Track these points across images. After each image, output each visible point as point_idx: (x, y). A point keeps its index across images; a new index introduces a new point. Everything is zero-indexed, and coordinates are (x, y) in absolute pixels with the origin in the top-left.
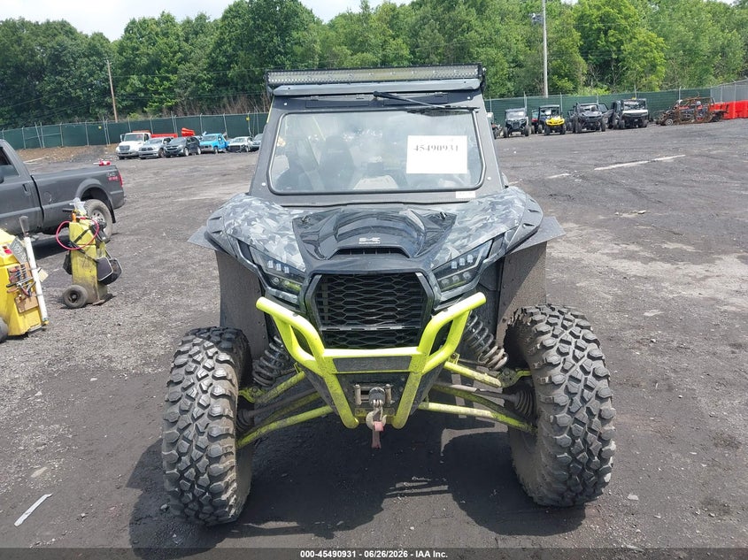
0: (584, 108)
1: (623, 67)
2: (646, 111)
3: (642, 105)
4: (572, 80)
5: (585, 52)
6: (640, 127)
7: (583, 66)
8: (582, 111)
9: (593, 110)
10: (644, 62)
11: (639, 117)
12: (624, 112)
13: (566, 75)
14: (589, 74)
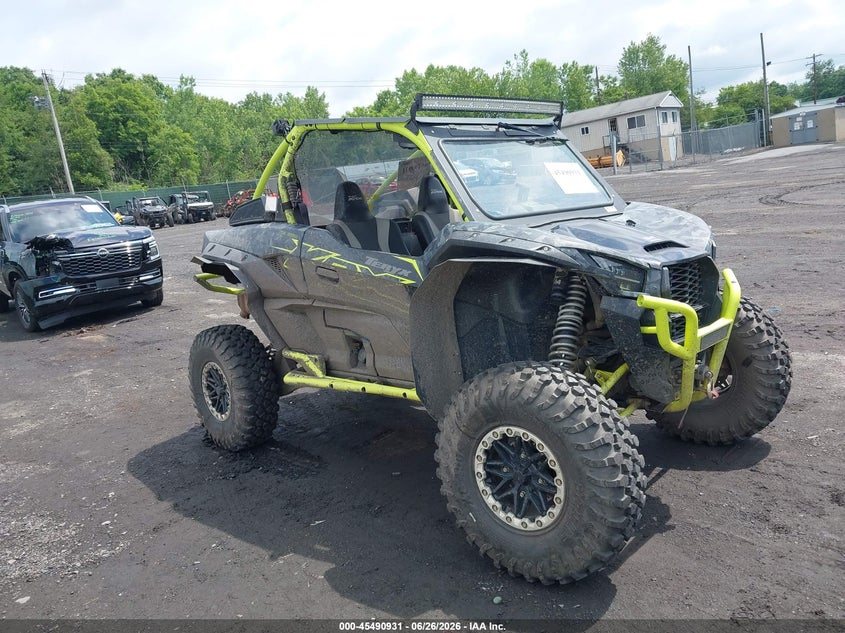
0: (143, 202)
1: (154, 161)
2: (211, 203)
3: (204, 197)
4: (97, 175)
5: (106, 144)
6: (206, 220)
7: (107, 159)
8: (142, 206)
9: (154, 204)
10: (177, 156)
11: (205, 209)
12: (189, 205)
13: (89, 171)
14: (116, 167)
